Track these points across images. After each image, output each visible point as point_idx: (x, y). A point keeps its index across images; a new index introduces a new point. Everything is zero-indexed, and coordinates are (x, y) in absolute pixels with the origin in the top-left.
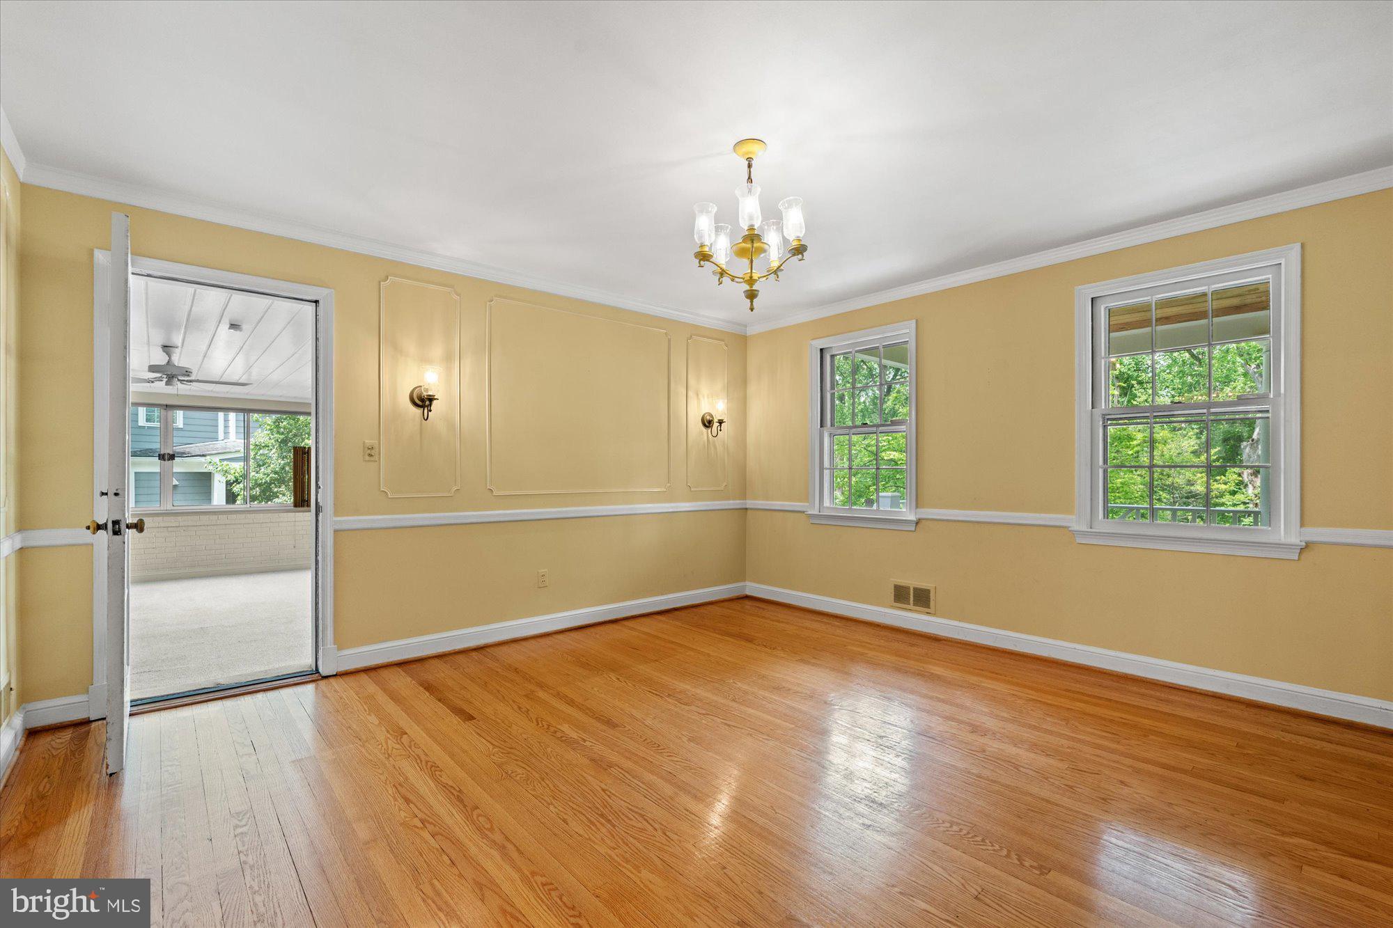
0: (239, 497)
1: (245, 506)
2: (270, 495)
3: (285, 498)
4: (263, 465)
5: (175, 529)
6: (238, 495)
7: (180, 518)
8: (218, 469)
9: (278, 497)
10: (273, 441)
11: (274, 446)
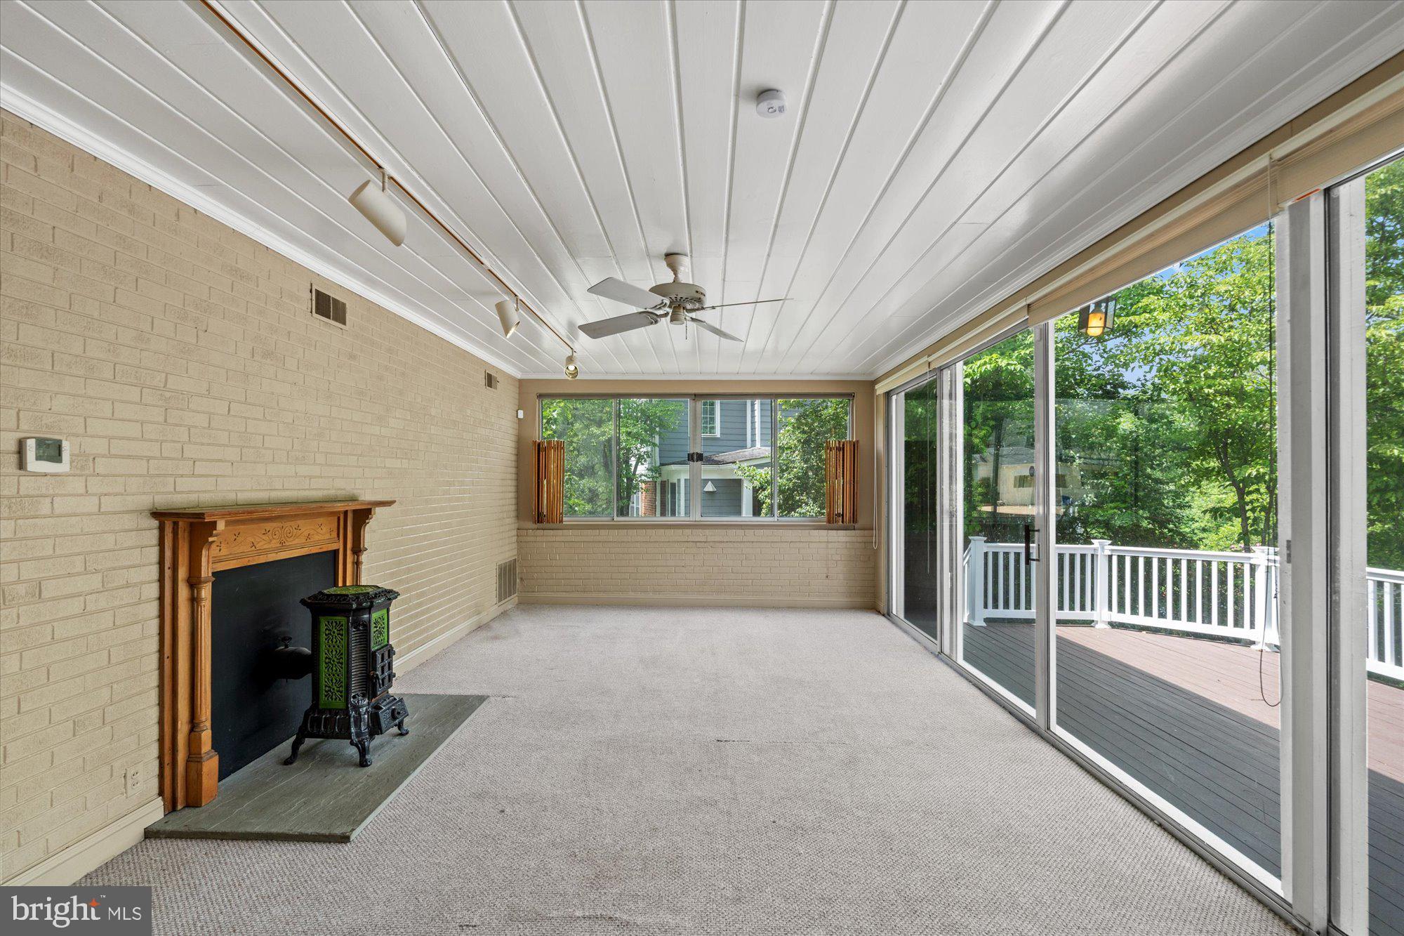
0: (764, 505)
1: (771, 519)
2: (793, 505)
3: (808, 508)
4: (786, 470)
5: (702, 544)
6: (764, 503)
7: (707, 532)
8: (746, 475)
9: (801, 506)
10: (795, 441)
11: (796, 447)
